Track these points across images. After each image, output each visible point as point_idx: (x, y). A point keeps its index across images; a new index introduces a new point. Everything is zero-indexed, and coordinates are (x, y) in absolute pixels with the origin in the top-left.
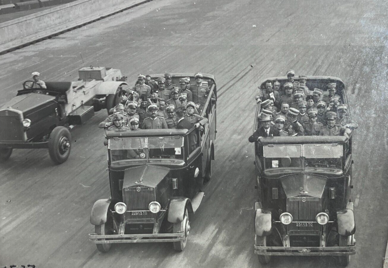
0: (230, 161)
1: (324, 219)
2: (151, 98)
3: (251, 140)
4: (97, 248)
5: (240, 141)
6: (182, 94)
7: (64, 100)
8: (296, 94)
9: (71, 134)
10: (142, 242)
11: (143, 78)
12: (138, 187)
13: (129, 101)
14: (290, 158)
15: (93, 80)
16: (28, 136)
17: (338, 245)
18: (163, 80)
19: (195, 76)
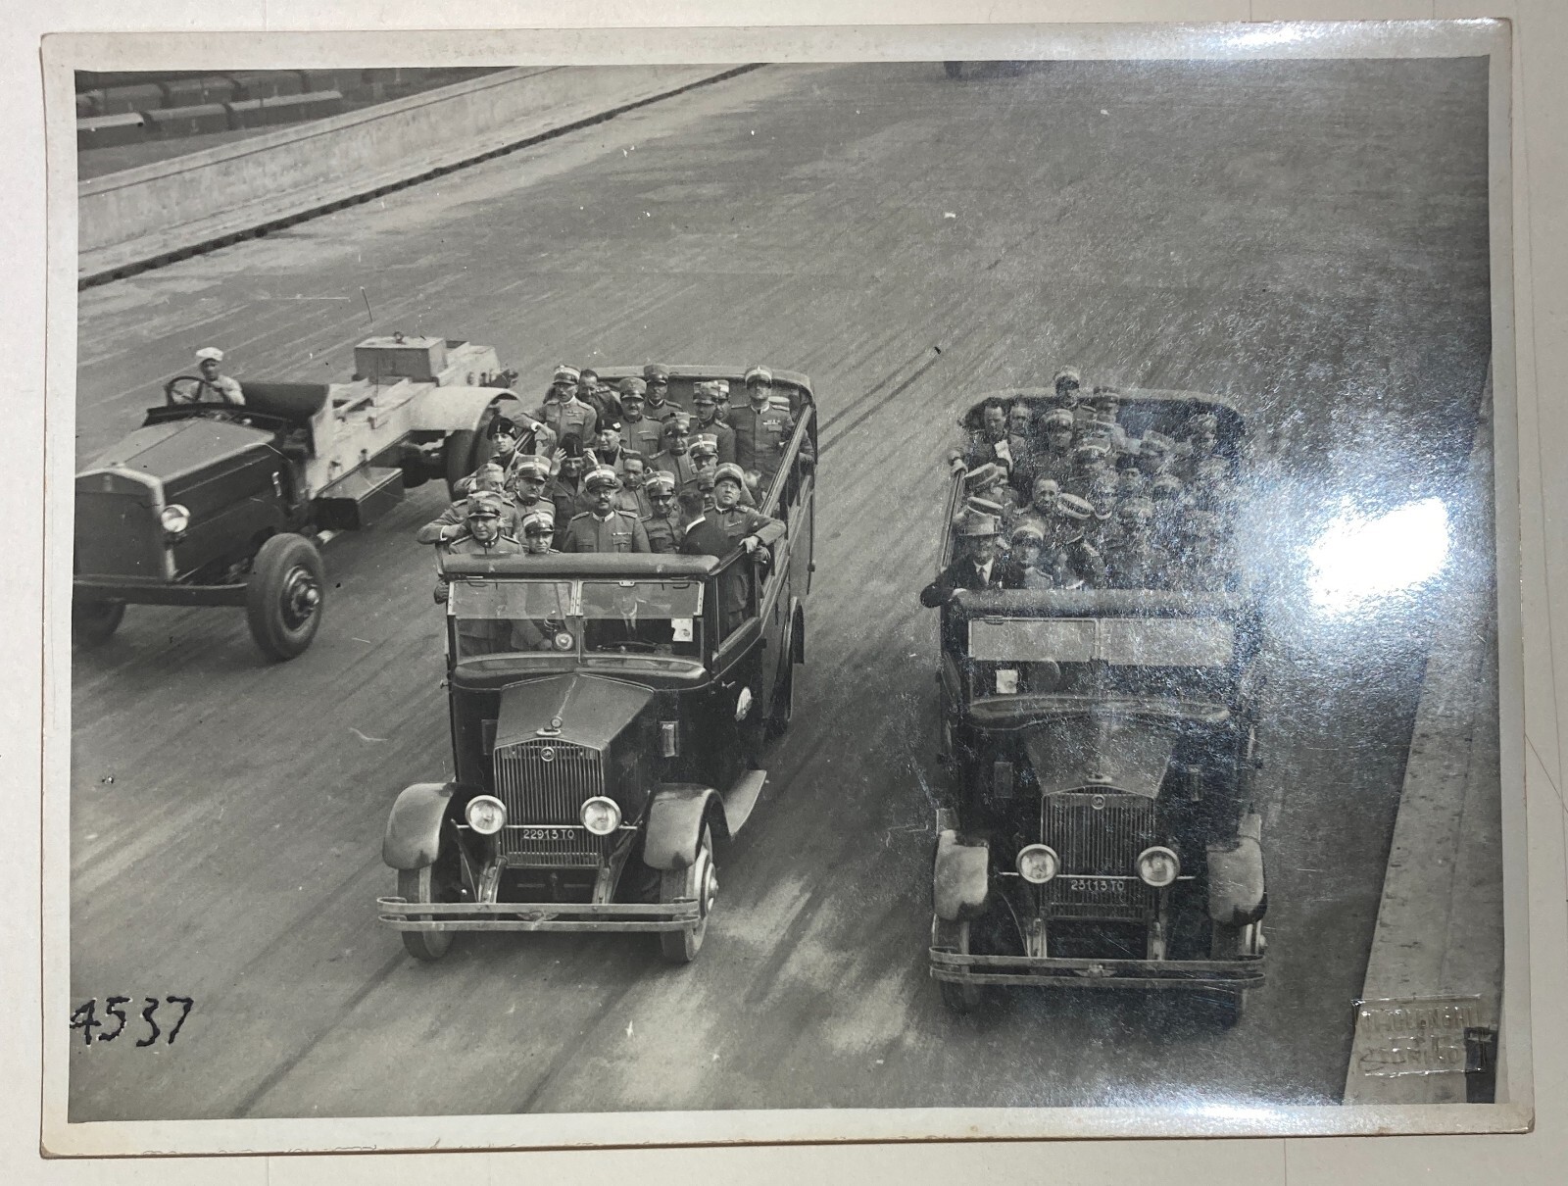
0: (857, 667)
1: (1164, 867)
2: (596, 448)
3: (929, 598)
4: (403, 945)
5: (890, 603)
6: (700, 436)
7: (302, 447)
8: (1081, 449)
9: (324, 561)
10: (555, 930)
11: (572, 380)
12: (545, 745)
13: (522, 455)
14: (1058, 662)
15: (401, 380)
16: (177, 565)
17: (1208, 956)
18: (639, 389)
19: (747, 379)
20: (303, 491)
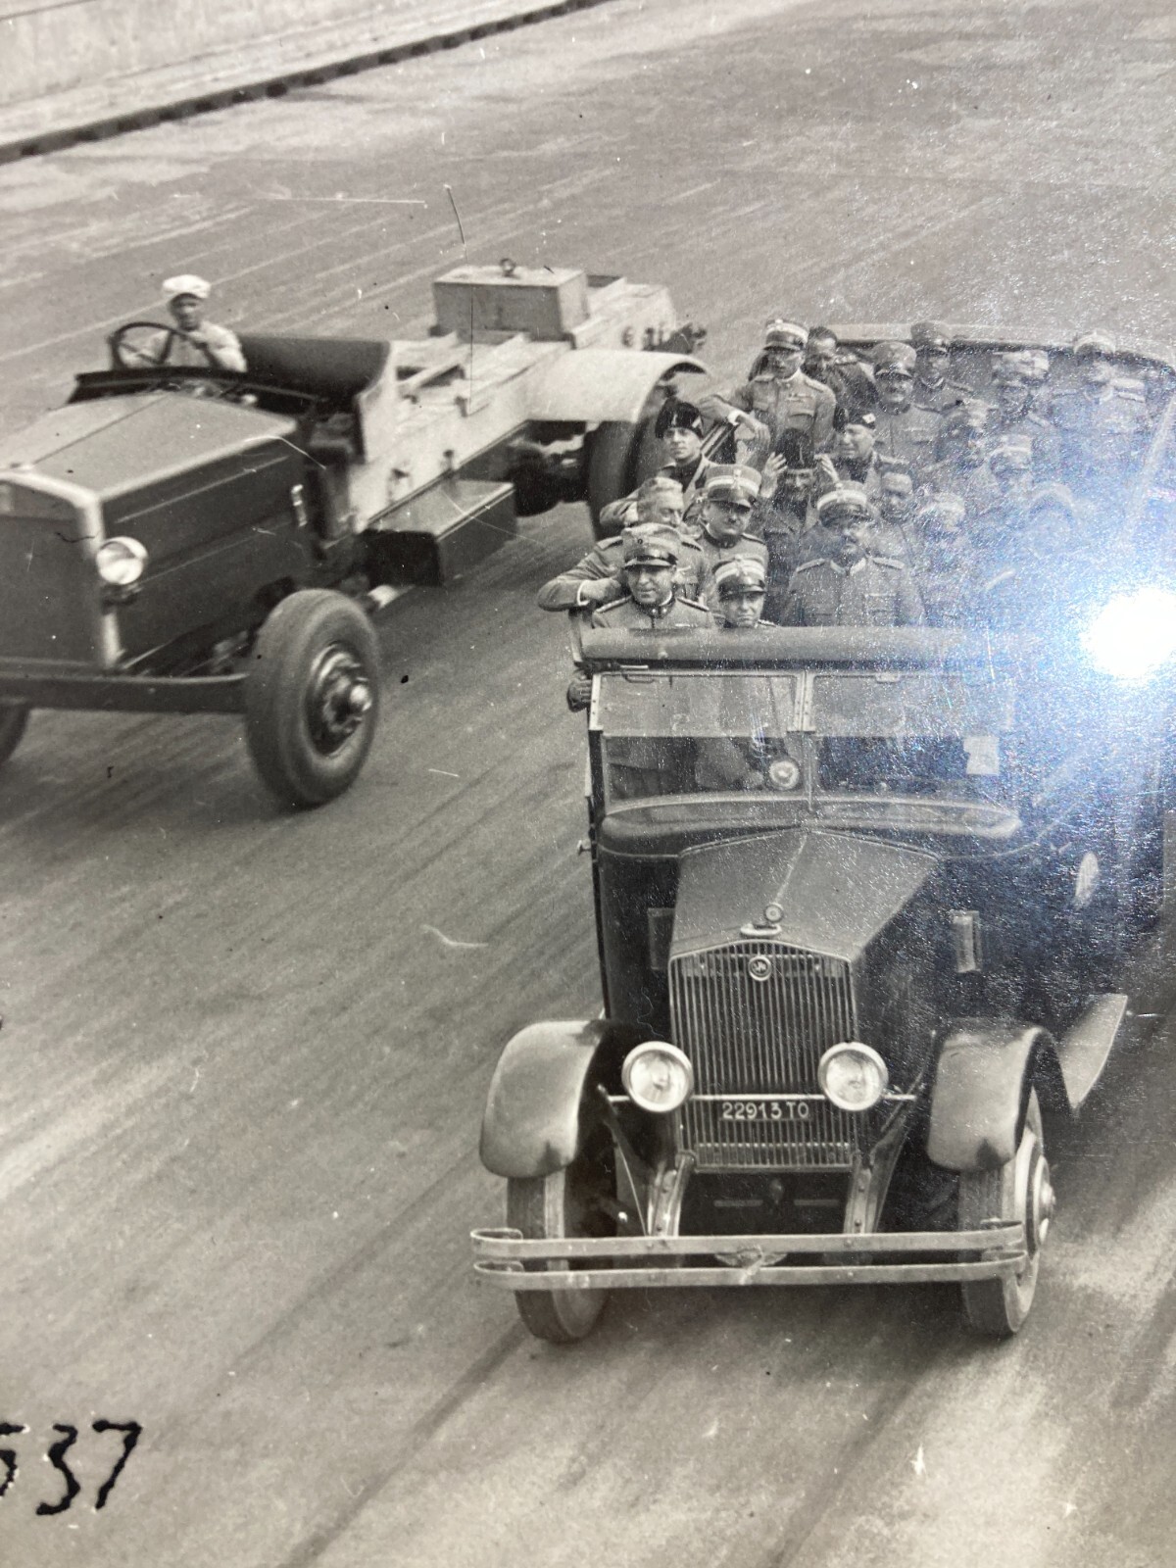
2: (835, 455)
4: (518, 1316)
6: (1004, 438)
7: (344, 444)
9: (381, 639)
10: (783, 1282)
11: (795, 343)
12: (755, 952)
13: (714, 465)
15: (511, 337)
16: (124, 639)
18: (905, 359)
19: (1076, 350)
20: (343, 519)
